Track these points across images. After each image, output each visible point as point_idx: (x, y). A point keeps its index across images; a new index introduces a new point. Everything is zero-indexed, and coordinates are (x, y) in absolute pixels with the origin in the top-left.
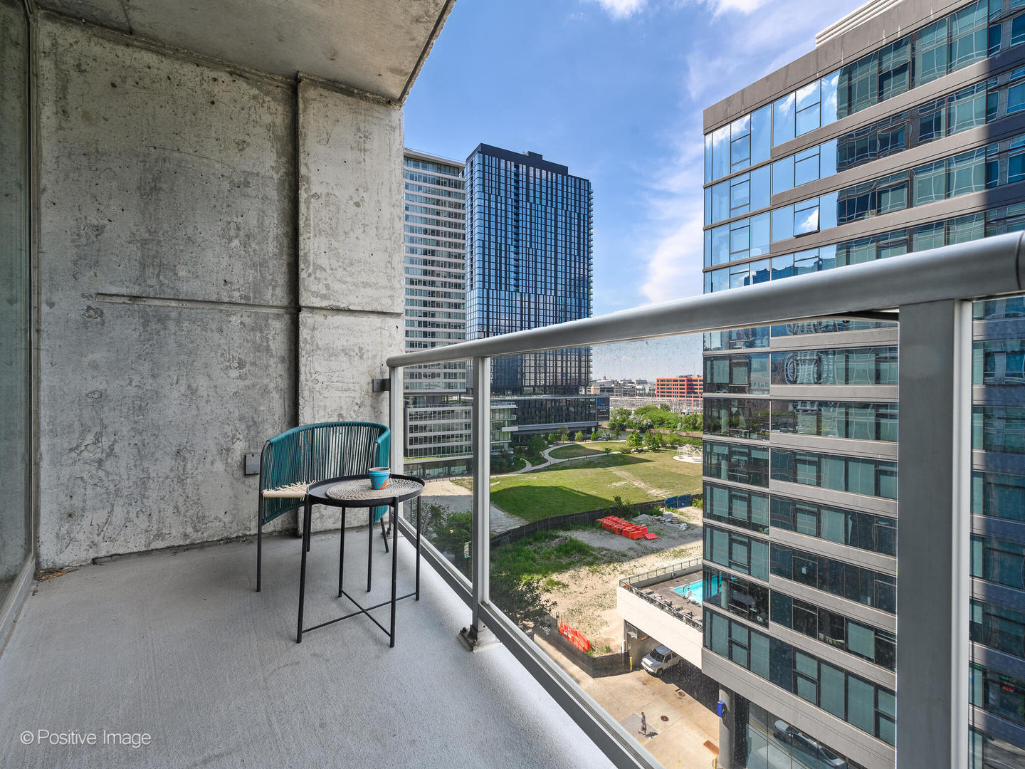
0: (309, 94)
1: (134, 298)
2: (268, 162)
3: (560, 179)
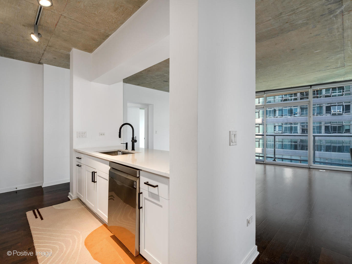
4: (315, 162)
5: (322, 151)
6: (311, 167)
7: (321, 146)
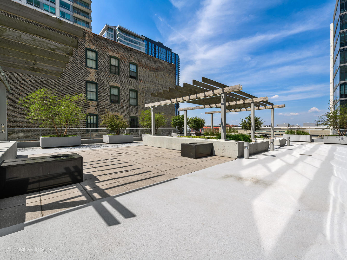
3: (169, 53)
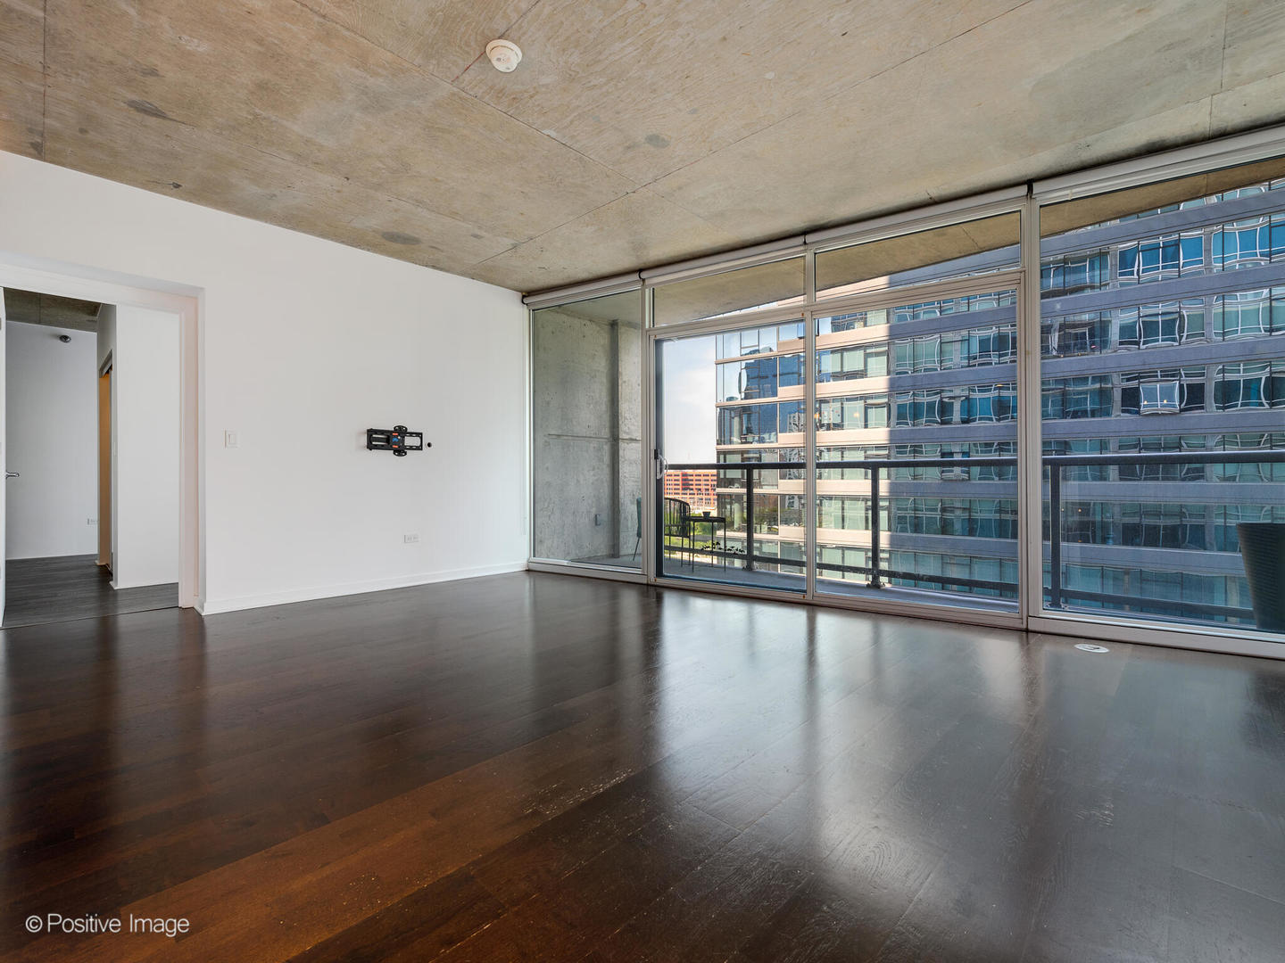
0: (622, 330)
1: (559, 436)
2: (601, 364)
4: (1057, 596)
5: (1111, 541)
6: (1034, 625)
7: (1104, 526)
